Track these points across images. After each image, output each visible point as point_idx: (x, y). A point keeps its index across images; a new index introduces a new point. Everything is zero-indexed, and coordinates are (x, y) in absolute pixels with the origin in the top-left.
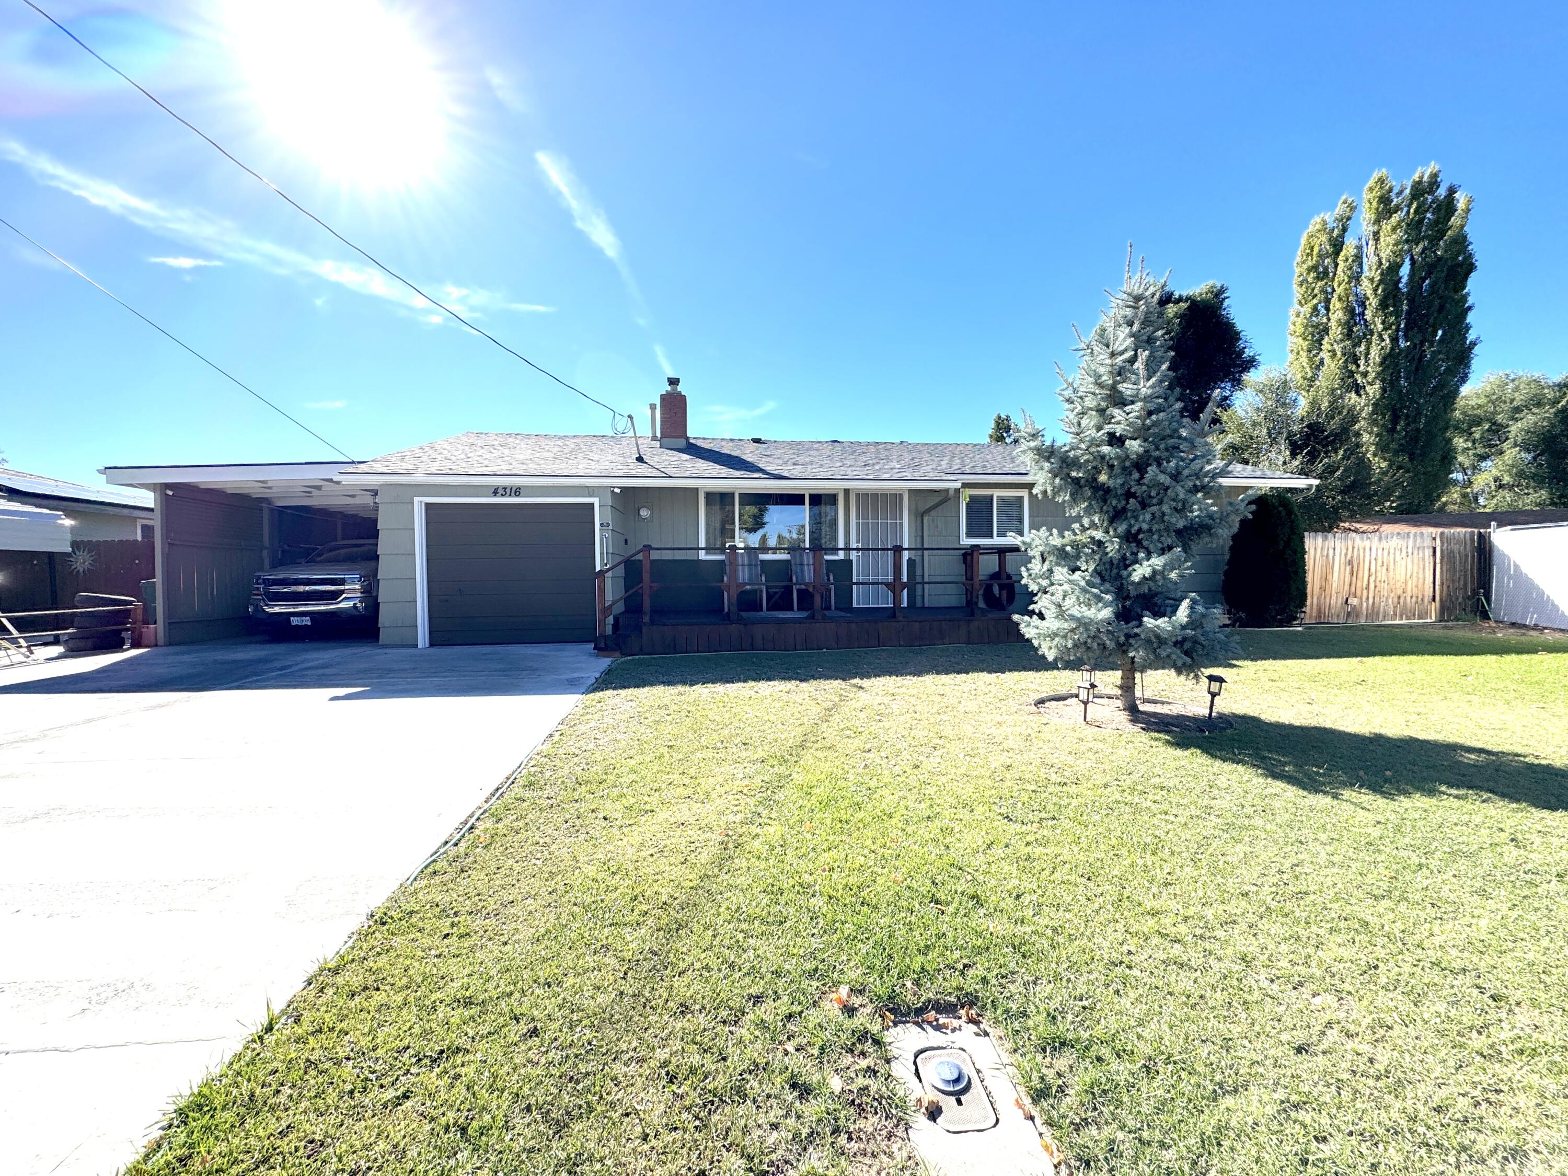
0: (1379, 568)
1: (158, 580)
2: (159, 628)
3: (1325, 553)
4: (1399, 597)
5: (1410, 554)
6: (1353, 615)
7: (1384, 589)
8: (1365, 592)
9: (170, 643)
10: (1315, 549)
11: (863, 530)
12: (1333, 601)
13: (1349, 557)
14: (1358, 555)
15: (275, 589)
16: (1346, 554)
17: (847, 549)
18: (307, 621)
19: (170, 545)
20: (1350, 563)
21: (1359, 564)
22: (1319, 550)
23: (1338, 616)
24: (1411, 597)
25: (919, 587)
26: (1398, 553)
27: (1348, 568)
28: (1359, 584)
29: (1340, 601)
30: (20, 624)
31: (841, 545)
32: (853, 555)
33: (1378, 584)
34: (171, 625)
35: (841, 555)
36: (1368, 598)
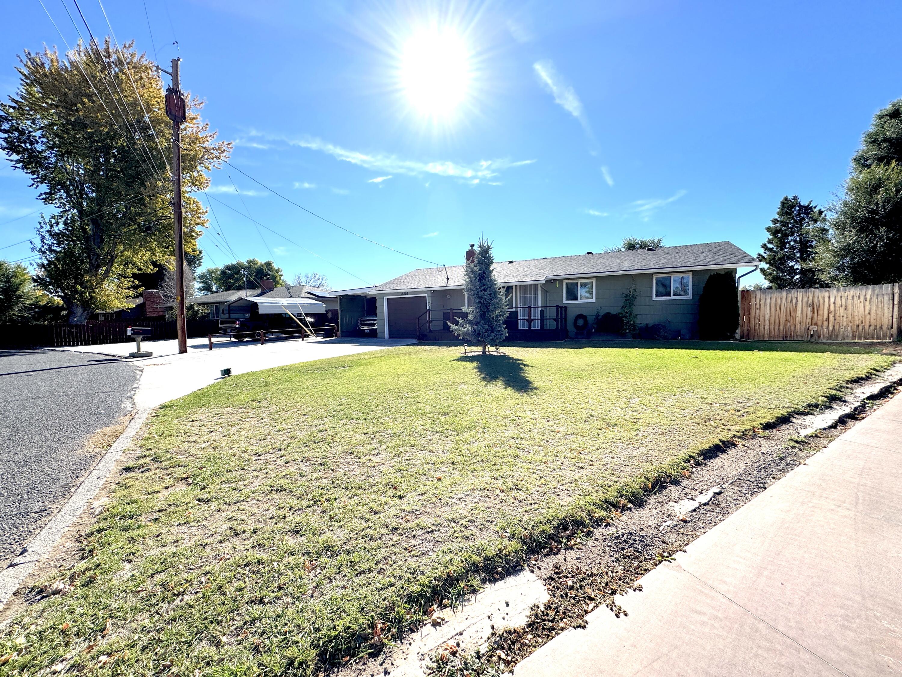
0: (838, 308)
1: (339, 320)
2: (339, 333)
3: (789, 300)
4: (858, 326)
5: (868, 299)
6: (816, 336)
7: (844, 322)
8: (825, 323)
9: (342, 337)
10: (781, 299)
11: (522, 299)
12: (798, 327)
13: (810, 301)
14: (818, 301)
15: (363, 322)
16: (807, 301)
17: (517, 308)
18: (368, 331)
19: (342, 311)
20: (812, 306)
21: (819, 306)
22: (784, 299)
23: (802, 337)
24: (870, 326)
25: (545, 321)
26: (856, 299)
27: (809, 309)
28: (820, 318)
29: (803, 329)
30: (315, 331)
31: (514, 306)
32: (519, 310)
33: (837, 317)
34: (342, 332)
35: (514, 310)
36: (828, 326)
